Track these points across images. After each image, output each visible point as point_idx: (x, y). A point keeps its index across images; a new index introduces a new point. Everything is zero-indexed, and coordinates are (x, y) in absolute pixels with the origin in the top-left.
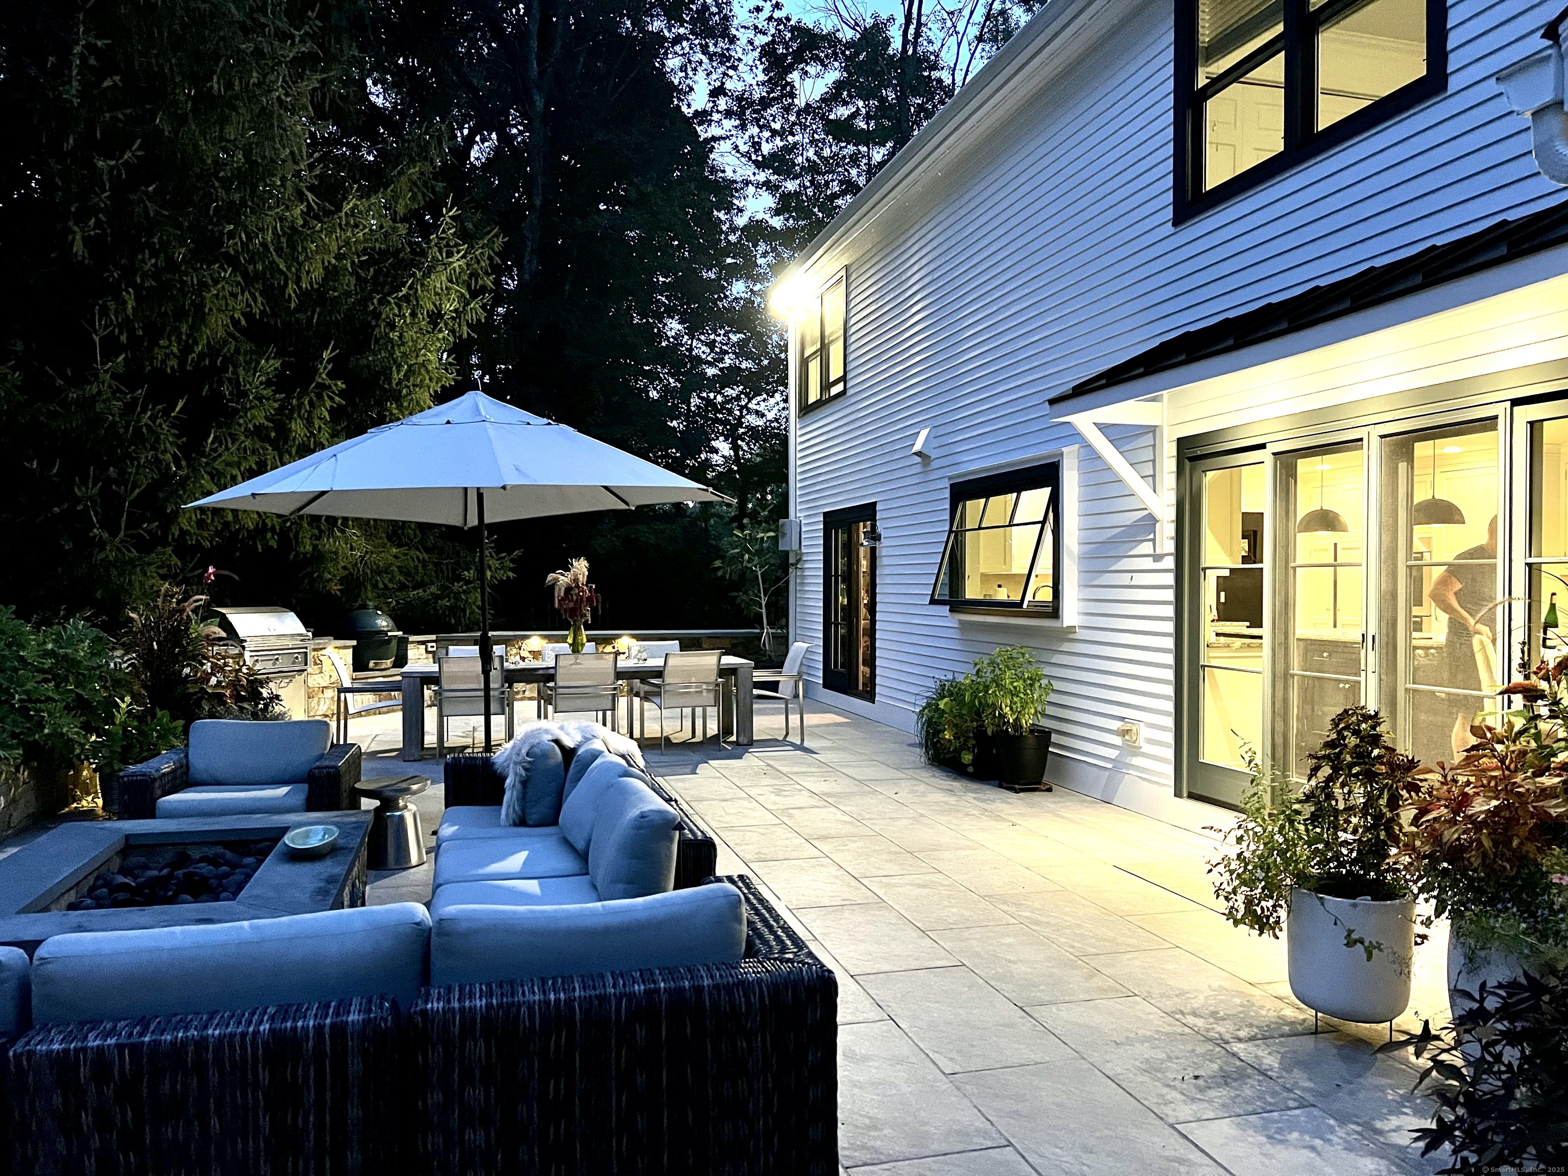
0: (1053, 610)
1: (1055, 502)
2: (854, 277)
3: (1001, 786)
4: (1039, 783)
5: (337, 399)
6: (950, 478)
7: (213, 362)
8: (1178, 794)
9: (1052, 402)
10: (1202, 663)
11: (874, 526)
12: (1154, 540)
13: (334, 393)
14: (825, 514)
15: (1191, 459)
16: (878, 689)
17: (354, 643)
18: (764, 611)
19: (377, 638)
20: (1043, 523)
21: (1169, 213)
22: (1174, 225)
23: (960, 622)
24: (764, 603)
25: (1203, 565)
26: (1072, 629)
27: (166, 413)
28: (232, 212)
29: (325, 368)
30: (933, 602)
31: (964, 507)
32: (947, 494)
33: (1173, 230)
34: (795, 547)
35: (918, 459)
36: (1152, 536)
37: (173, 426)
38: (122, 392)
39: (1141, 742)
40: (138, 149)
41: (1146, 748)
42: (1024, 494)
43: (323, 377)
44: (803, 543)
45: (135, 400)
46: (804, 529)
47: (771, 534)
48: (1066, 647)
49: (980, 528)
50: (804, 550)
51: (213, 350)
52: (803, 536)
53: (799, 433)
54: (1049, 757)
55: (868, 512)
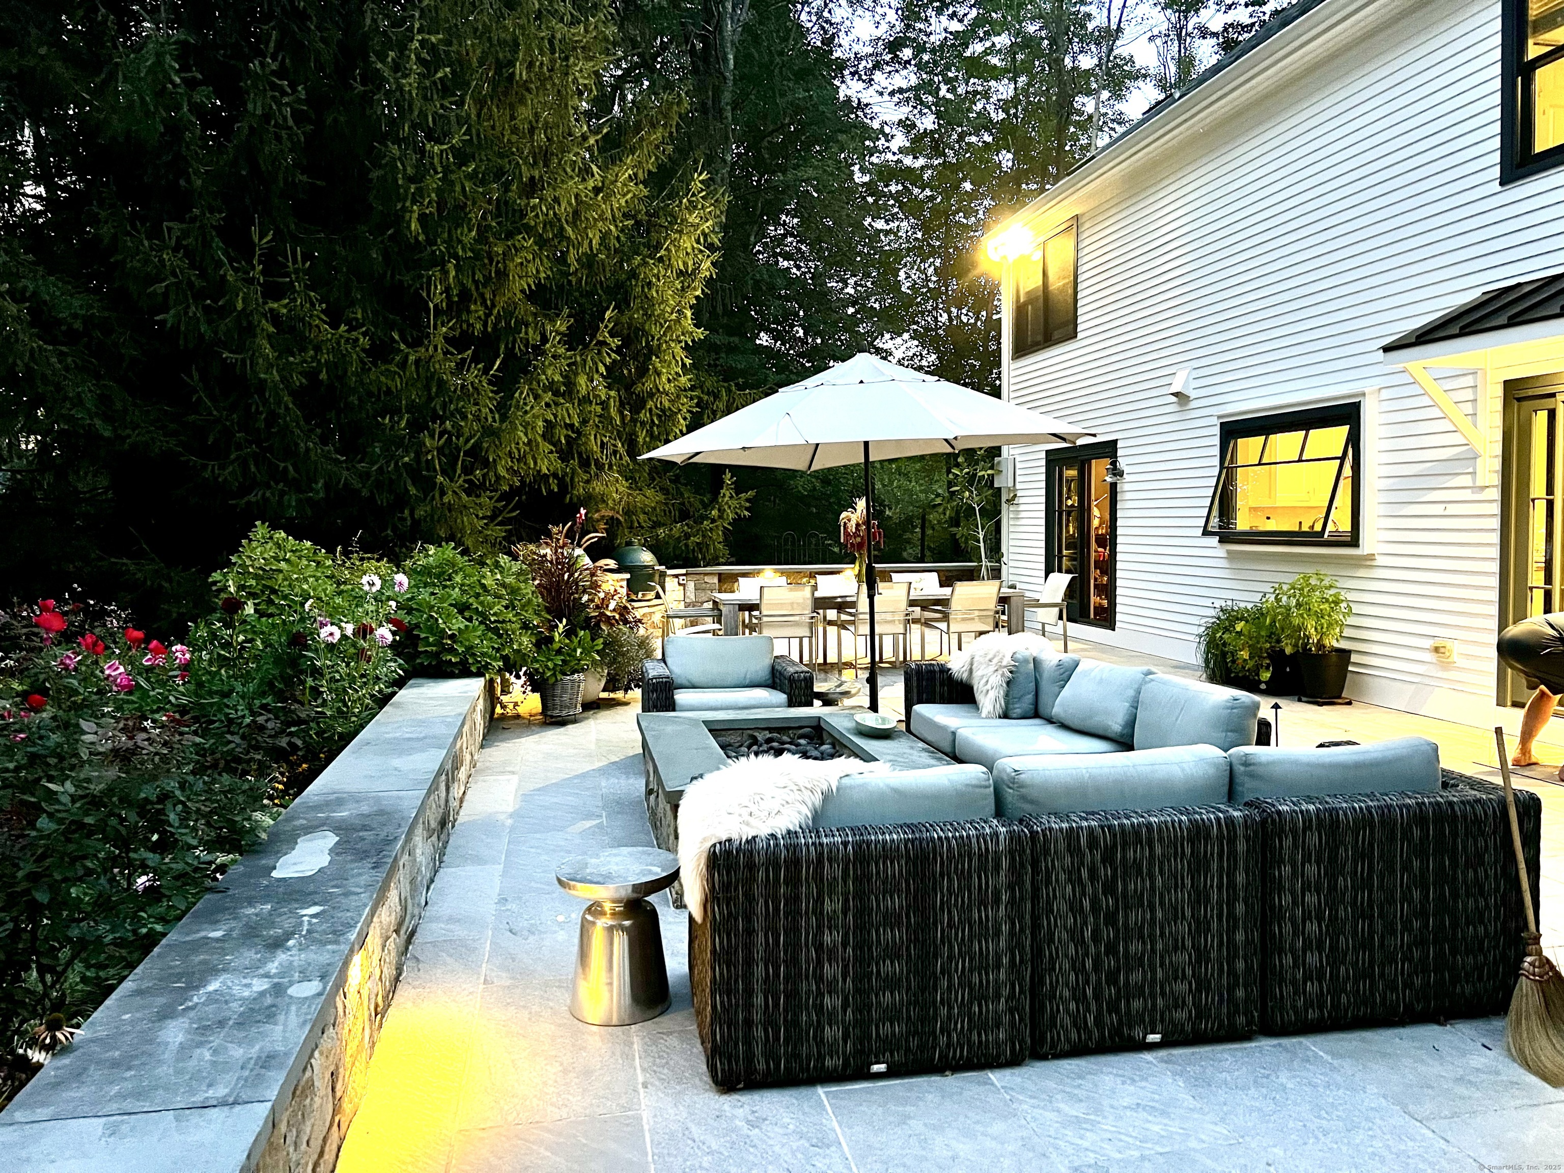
0: (1354, 540)
1: (1354, 440)
2: (1087, 225)
3: (1300, 700)
4: (1340, 697)
5: (613, 355)
6: (1219, 417)
7: (508, 324)
8: (1501, 703)
9: (1387, 349)
10: (1530, 585)
11: (1114, 463)
12: (1474, 473)
13: (611, 349)
14: (1047, 451)
15: (1519, 400)
16: (1118, 617)
17: (628, 576)
18: (982, 545)
19: (645, 571)
20: (1342, 459)
21: (1496, 172)
22: (1501, 184)
23: (1228, 552)
24: (981, 537)
25: (1532, 496)
26: (1371, 557)
27: (486, 371)
28: (532, 188)
29: (606, 327)
30: (1206, 533)
31: (1236, 444)
32: (1217, 430)
33: (1499, 188)
34: (1011, 484)
35: (1174, 399)
36: (1471, 470)
37: (490, 383)
38: (452, 354)
39: (1455, 657)
40: (464, 134)
41: (1460, 662)
42: (1311, 432)
43: (604, 334)
44: (1018, 479)
45: (463, 360)
46: (1018, 465)
47: (990, 472)
48: (1361, 573)
49: (1260, 464)
50: (1018, 486)
51: (509, 313)
52: (1018, 472)
53: (1013, 374)
54: (1349, 675)
55: (1109, 449)
